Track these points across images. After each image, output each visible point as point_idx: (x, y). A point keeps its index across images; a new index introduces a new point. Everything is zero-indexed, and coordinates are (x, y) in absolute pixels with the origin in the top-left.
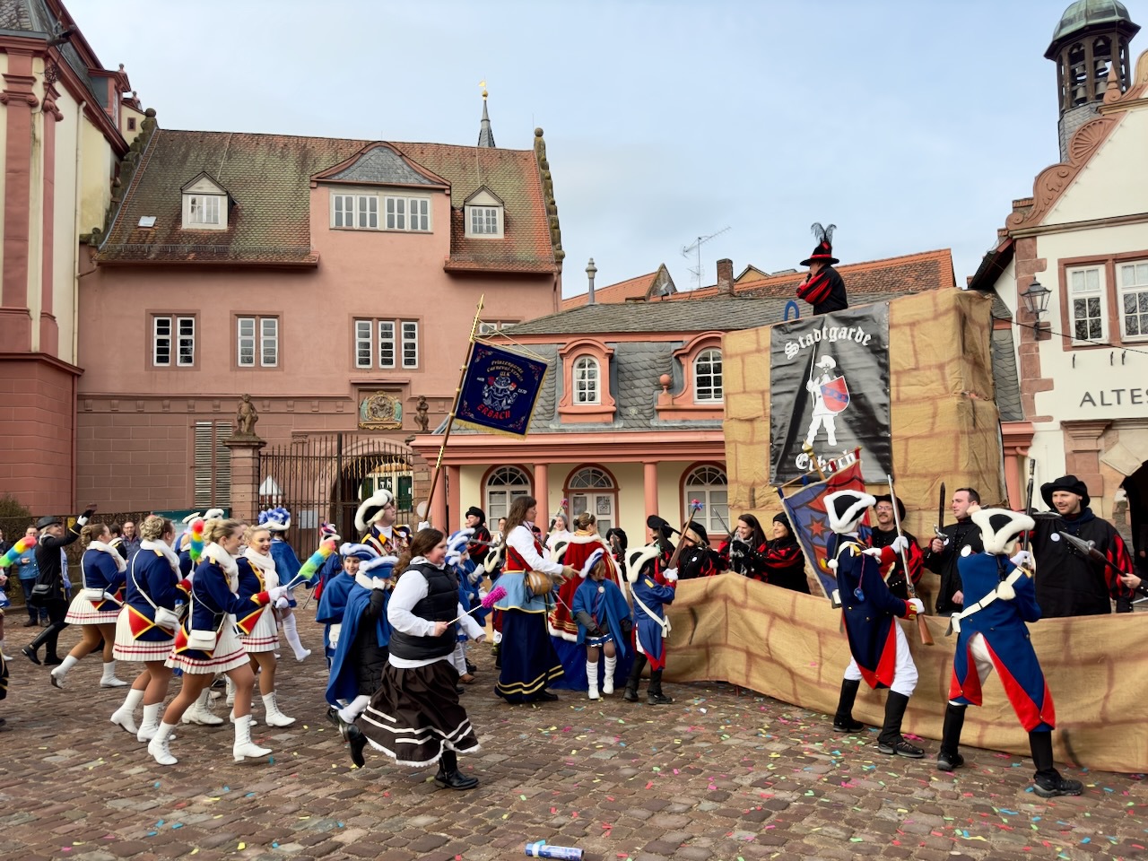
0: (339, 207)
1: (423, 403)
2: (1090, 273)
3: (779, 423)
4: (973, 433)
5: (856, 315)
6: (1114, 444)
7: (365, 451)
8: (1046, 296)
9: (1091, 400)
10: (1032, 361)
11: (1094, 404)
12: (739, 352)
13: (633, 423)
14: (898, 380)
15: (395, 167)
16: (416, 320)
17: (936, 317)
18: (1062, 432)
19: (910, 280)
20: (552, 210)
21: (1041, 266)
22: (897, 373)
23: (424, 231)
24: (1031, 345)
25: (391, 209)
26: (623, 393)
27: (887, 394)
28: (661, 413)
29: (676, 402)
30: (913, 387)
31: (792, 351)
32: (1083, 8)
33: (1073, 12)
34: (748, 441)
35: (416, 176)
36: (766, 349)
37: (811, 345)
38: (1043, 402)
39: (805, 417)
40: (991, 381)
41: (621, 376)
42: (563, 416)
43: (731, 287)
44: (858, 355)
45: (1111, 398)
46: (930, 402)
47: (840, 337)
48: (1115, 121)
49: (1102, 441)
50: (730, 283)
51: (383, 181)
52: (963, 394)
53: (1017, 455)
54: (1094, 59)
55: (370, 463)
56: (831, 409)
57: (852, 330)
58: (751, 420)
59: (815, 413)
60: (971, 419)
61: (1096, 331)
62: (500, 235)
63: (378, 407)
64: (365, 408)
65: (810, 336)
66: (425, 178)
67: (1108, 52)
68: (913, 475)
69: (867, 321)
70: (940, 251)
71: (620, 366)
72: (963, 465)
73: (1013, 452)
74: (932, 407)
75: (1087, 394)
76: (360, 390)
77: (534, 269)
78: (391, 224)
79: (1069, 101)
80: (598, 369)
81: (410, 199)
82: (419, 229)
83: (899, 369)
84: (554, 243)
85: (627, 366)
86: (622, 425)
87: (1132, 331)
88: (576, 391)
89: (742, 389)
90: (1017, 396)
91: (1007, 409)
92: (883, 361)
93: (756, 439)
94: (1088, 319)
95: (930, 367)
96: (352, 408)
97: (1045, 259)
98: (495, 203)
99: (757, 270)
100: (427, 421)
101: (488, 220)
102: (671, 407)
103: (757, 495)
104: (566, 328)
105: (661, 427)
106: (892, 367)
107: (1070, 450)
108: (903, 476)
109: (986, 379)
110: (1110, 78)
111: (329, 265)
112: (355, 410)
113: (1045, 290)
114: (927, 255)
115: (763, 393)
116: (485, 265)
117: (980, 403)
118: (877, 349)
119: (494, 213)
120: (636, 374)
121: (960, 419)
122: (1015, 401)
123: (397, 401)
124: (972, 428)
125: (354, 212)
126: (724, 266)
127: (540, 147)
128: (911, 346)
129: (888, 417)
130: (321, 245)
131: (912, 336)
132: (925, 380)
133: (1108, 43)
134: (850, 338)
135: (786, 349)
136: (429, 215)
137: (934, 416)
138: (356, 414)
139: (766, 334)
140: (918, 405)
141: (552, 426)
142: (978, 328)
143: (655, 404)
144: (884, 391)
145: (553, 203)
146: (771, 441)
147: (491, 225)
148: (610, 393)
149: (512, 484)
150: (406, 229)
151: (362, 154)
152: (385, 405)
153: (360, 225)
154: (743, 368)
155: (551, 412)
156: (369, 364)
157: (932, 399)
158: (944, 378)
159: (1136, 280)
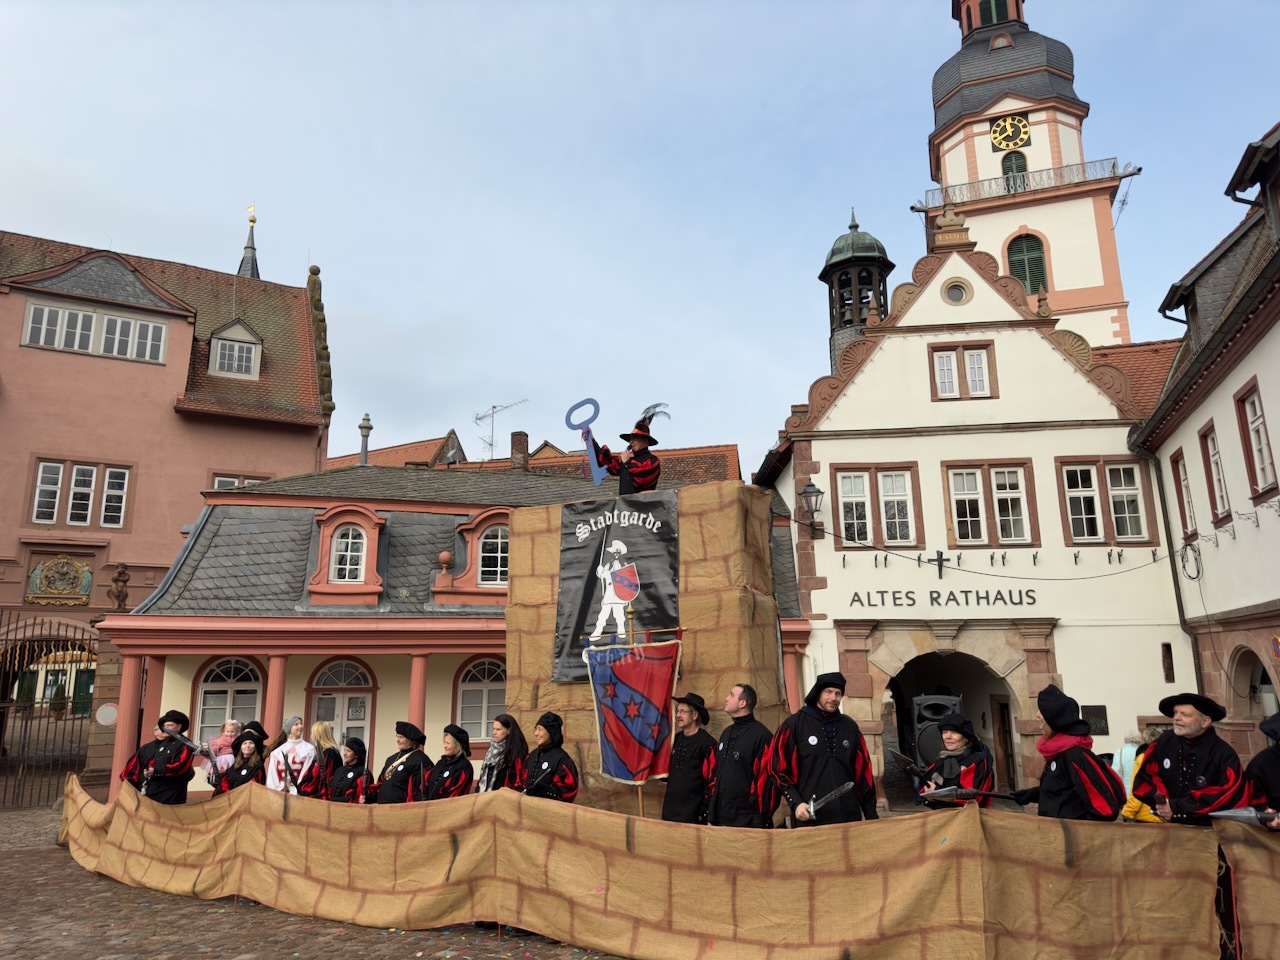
0: (37, 320)
1: (123, 572)
2: (857, 480)
3: (566, 610)
4: (752, 628)
5: (646, 500)
6: (880, 644)
7: (29, 634)
8: (820, 497)
9: (859, 600)
10: (808, 560)
11: (862, 605)
12: (528, 530)
13: (402, 607)
14: (687, 570)
15: (123, 283)
16: (128, 467)
17: (721, 508)
18: (835, 631)
19: (700, 472)
20: (323, 355)
21: (815, 469)
22: (687, 563)
23: (152, 361)
24: (807, 543)
25: (111, 330)
26: (394, 571)
27: (676, 585)
28: (437, 597)
29: (456, 583)
30: (701, 578)
31: (583, 532)
32: (850, 241)
33: (842, 243)
34: (533, 630)
35: (152, 297)
36: (557, 530)
37: (603, 528)
38: (819, 600)
39: (593, 606)
40: (771, 576)
41: (392, 550)
42: (314, 596)
43: (526, 462)
44: (649, 542)
45: (876, 599)
46: (715, 594)
47: (631, 522)
48: (875, 344)
49: (870, 641)
50: (524, 458)
51: (106, 297)
52: (745, 587)
53: (795, 653)
54: (859, 287)
55: (34, 651)
56: (622, 598)
57: (643, 516)
58: (537, 606)
59: (605, 600)
60: (751, 613)
61: (863, 535)
62: (254, 376)
63: (57, 576)
64: (38, 576)
65: (601, 518)
66: (163, 301)
67: (870, 283)
68: (701, 671)
69: (656, 507)
70: (727, 446)
71: (392, 539)
72: (745, 662)
73: (791, 650)
74: (715, 599)
75: (856, 594)
76: (33, 553)
77: (294, 420)
78: (108, 348)
79: (838, 322)
80: (364, 541)
81: (139, 323)
82: (147, 358)
83: (688, 559)
84: (322, 392)
85: (402, 540)
86: (388, 609)
87: (892, 537)
88: (334, 567)
89: (530, 572)
90: (794, 593)
91: (786, 606)
92: (672, 549)
93: (543, 628)
94: (855, 521)
95: (715, 559)
96: (18, 575)
97: (819, 462)
98: (253, 339)
99: (553, 447)
100: (126, 596)
101: (240, 358)
102: (449, 589)
103: (540, 694)
104: (329, 490)
105: (436, 612)
106: (682, 557)
107: (842, 650)
109: (766, 574)
110: (871, 306)
112: (22, 578)
113: (819, 492)
114: (716, 449)
115: (552, 577)
116: (230, 408)
117: (761, 598)
118: (667, 536)
119: (249, 351)
120: (412, 550)
121: (743, 612)
122: (794, 598)
123: (86, 568)
124: (752, 623)
125: (58, 329)
126: (519, 439)
127: (315, 284)
128: (700, 536)
129: (676, 609)
131: (701, 526)
132: (713, 572)
133: (870, 274)
134: (641, 523)
135: (578, 531)
136: (162, 344)
137: (719, 609)
138: (23, 585)
139: (557, 513)
140: (703, 597)
141: (298, 608)
142: (758, 522)
143: (432, 585)
144: (674, 581)
145: (326, 348)
146: (557, 631)
147: (244, 364)
148: (377, 570)
149: (237, 681)
150: (128, 356)
151: (81, 262)
152: (67, 573)
153: (65, 345)
154: (533, 548)
155: (298, 591)
156: (52, 518)
157: (717, 591)
158: (728, 571)
159: (895, 489)
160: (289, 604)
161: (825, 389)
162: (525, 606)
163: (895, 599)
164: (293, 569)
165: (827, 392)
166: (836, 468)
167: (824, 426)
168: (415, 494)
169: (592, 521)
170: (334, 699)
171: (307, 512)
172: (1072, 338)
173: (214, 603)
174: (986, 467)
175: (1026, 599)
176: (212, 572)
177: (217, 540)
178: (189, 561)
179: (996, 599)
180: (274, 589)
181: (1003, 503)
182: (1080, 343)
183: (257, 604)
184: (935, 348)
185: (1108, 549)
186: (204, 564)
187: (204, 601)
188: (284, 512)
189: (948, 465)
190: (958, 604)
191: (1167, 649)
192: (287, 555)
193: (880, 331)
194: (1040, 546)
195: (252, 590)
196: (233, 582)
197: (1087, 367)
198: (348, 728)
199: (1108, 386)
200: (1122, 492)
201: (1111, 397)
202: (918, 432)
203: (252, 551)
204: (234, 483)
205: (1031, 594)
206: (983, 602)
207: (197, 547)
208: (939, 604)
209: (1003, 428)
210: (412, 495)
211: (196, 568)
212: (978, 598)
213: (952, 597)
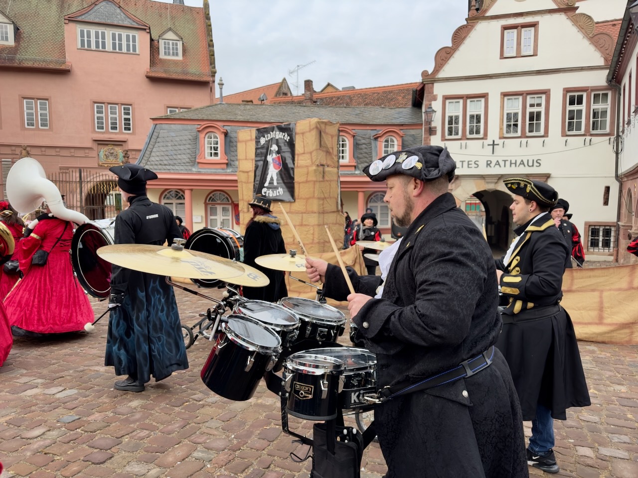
0: (82, 35)
2: (456, 104)
4: (322, 181)
7: (101, 179)
8: (435, 114)
12: (244, 140)
14: (297, 158)
15: (116, 14)
16: (131, 105)
17: (310, 131)
20: (211, 45)
21: (435, 99)
22: (298, 155)
23: (134, 53)
24: (427, 138)
25: (114, 39)
26: (232, 153)
27: (294, 164)
30: (303, 161)
31: (263, 141)
34: (246, 182)
35: (129, 20)
36: (254, 140)
37: (269, 139)
41: (231, 144)
42: (200, 164)
43: (312, 95)
44: (285, 145)
47: (279, 136)
48: (473, 27)
49: (454, 185)
51: (109, 22)
52: (318, 165)
55: (98, 186)
56: (276, 169)
57: (284, 134)
58: (248, 172)
59: (270, 170)
60: (321, 175)
61: (456, 132)
62: (180, 58)
63: (109, 154)
64: (102, 154)
65: (269, 135)
66: (134, 22)
68: (301, 198)
69: (289, 130)
71: (231, 139)
74: (307, 170)
76: (99, 144)
77: (199, 79)
78: (114, 48)
80: (219, 140)
81: (125, 34)
82: (131, 51)
83: (299, 153)
84: (211, 64)
85: (235, 139)
86: (231, 170)
88: (207, 151)
89: (245, 158)
93: (250, 181)
95: (308, 153)
96: (94, 154)
97: (437, 95)
98: (177, 38)
99: (332, 86)
101: (173, 48)
104: (203, 116)
106: (296, 152)
108: (298, 199)
111: (77, 70)
112: (95, 155)
115: (252, 160)
116: (170, 75)
117: (328, 169)
118: (291, 144)
119: (177, 45)
121: (317, 175)
123: (120, 151)
124: (321, 179)
125: (91, 39)
126: (308, 84)
127: (206, 6)
128: (303, 143)
129: (294, 173)
130: (73, 58)
131: (303, 139)
132: (306, 158)
134: (283, 137)
135: (261, 140)
136: (137, 44)
137: (308, 174)
138: (97, 157)
139: (254, 133)
140: (303, 169)
141: (194, 170)
142: (330, 137)
144: (293, 162)
145: (212, 40)
146: (254, 182)
147: (175, 51)
148: (226, 153)
149: (177, 199)
150: (123, 51)
151: (96, 4)
152: (113, 153)
153: (96, 48)
154: (246, 148)
155: (194, 162)
156: (103, 129)
157: (307, 167)
158: (311, 158)
159: (475, 108)
160: (190, 168)
161: (443, 54)
162: (243, 172)
163: (468, 164)
164: (191, 152)
165: (444, 56)
166: (446, 98)
167: (441, 75)
168: (241, 117)
169: (266, 136)
170: (216, 208)
171: (194, 127)
172: (585, 18)
173: (160, 167)
174: (525, 95)
175: (535, 164)
176: (158, 154)
177: (159, 140)
178: (148, 149)
179: (520, 164)
180: (184, 161)
181: (531, 114)
182: (589, 20)
183: (177, 168)
184: (505, 28)
185: (584, 138)
186: (154, 150)
187: (156, 166)
188: (185, 127)
189: (505, 95)
190: (500, 166)
191: (607, 189)
192: (188, 146)
193: (476, 19)
194: (547, 136)
195: (175, 162)
196: (167, 158)
197: (591, 35)
198: (223, 220)
199: (601, 46)
200: (599, 106)
201: (602, 52)
202: (490, 77)
203: (173, 144)
204: (176, 111)
205: (539, 161)
206: (513, 165)
207: (151, 143)
208: (490, 167)
209: (536, 73)
210: (240, 118)
211: (151, 152)
212: (511, 163)
213: (498, 163)
